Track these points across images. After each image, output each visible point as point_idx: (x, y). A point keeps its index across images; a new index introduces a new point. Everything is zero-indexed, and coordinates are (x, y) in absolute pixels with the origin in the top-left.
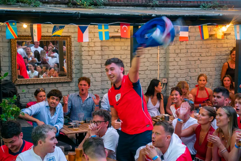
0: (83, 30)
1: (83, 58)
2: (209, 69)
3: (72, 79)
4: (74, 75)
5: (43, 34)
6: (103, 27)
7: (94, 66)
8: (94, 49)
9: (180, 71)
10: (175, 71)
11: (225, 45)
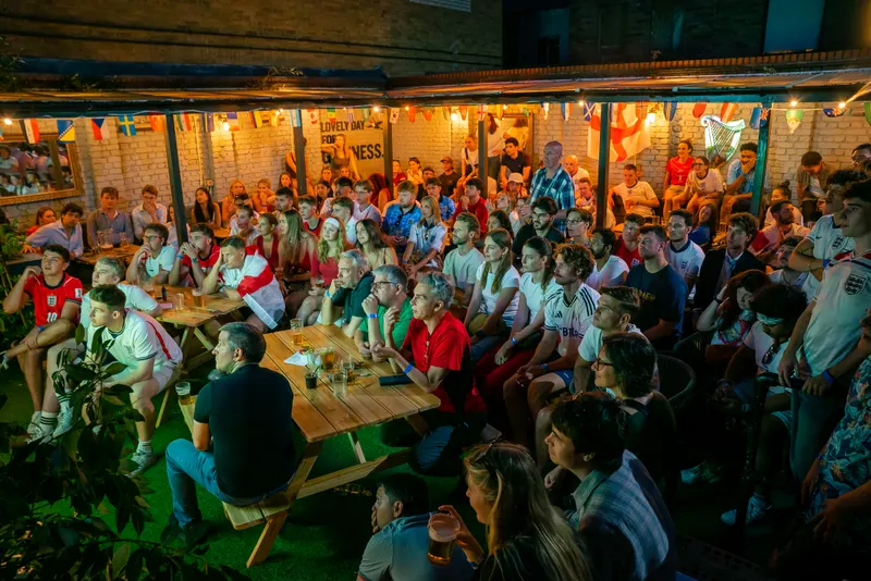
0: (99, 123)
1: (94, 161)
2: (263, 164)
3: (83, 191)
4: (85, 187)
5: (41, 131)
6: (126, 118)
7: (112, 171)
8: (109, 148)
9: (228, 169)
10: (222, 170)
11: (280, 133)
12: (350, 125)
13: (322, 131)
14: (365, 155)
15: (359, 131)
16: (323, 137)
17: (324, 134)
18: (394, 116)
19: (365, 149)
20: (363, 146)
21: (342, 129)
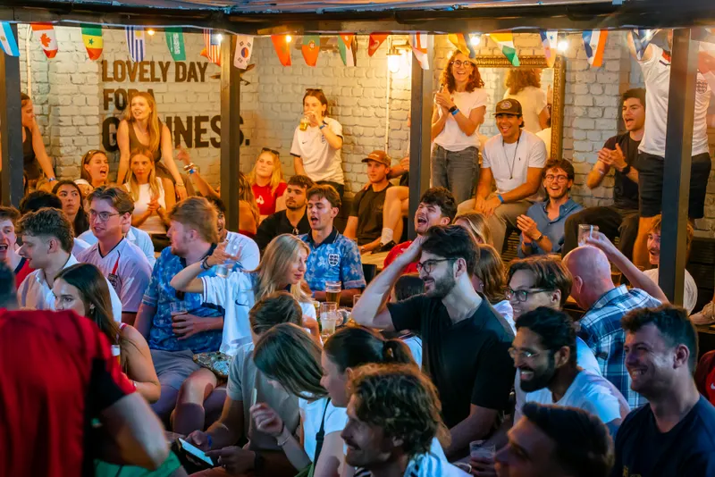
12: (172, 69)
13: (105, 78)
14: (205, 138)
15: (192, 86)
16: (106, 92)
17: (109, 86)
18: (244, 53)
19: (205, 125)
20: (200, 119)
21: (154, 79)
